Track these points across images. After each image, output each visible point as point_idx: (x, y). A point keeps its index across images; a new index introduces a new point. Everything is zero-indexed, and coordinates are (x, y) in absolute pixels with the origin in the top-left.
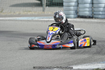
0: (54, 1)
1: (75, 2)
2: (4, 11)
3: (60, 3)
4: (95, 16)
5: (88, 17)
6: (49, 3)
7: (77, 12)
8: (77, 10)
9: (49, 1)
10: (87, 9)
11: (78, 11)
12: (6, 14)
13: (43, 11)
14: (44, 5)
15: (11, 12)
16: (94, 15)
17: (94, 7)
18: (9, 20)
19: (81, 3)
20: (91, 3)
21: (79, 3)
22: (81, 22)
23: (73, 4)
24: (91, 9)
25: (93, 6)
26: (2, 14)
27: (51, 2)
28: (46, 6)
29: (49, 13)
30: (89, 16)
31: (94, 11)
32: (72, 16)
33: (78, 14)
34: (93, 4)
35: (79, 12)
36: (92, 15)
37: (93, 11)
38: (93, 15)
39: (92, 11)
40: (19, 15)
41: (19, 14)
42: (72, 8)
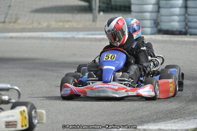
0: (113, 3)
1: (153, 4)
2: (19, 21)
3: (125, 7)
4: (190, 30)
5: (178, 33)
6: (105, 5)
7: (156, 23)
8: (157, 20)
9: (104, 3)
10: (176, 18)
11: (159, 20)
12: (24, 26)
13: (94, 20)
14: (95, 9)
15: (33, 23)
16: (189, 28)
17: (189, 13)
18: (29, 38)
19: (165, 6)
20: (184, 6)
21: (161, 6)
22: (165, 42)
23: (150, 7)
24: (182, 18)
25: (186, 12)
26: (16, 26)
27: (108, 4)
28: (99, 11)
30: (180, 30)
31: (189, 21)
32: (148, 30)
33: (159, 27)
34: (186, 7)
35: (161, 24)
36: (185, 28)
37: (187, 21)
38: (187, 28)
39: (185, 21)
40: (48, 29)
41: (48, 26)
42: (148, 15)
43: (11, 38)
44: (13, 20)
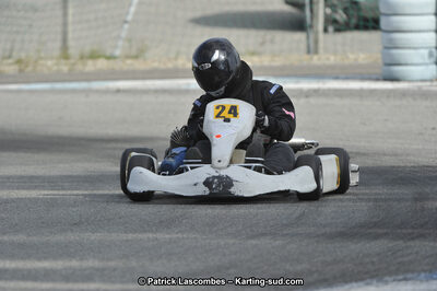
8: (434, 48)
12: (156, 65)
13: (309, 52)
29: (328, 59)
43: (118, 91)
44: (134, 52)
